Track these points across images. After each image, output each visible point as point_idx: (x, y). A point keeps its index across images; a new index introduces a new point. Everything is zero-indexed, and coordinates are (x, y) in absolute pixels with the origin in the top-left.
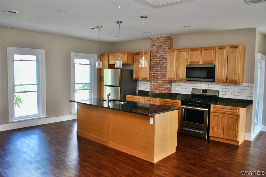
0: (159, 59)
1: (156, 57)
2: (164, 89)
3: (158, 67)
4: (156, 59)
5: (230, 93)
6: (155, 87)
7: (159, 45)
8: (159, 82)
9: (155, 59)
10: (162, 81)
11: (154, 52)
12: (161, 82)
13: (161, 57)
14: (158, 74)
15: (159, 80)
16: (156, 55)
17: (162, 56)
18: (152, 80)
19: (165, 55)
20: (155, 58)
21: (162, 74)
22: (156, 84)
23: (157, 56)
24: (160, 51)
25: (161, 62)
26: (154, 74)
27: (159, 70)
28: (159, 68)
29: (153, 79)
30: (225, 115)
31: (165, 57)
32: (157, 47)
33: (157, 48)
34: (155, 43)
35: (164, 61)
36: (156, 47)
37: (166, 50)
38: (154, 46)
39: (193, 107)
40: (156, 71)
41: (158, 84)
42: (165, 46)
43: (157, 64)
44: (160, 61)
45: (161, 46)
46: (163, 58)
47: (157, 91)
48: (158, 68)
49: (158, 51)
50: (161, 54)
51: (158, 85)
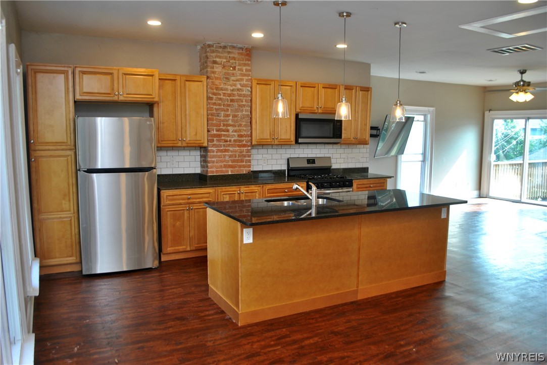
0: (231, 98)
1: (221, 92)
2: (244, 163)
3: (228, 116)
4: (222, 97)
5: (342, 161)
6: (221, 161)
7: (229, 64)
8: (231, 149)
9: (219, 97)
10: (239, 146)
11: (217, 78)
12: (238, 148)
13: (235, 93)
14: (228, 131)
15: (232, 146)
16: (222, 86)
17: (238, 90)
18: (214, 145)
19: (244, 88)
20: (220, 94)
21: (240, 130)
22: (225, 155)
23: (226, 89)
24: (233, 78)
25: (235, 104)
26: (217, 131)
27: (230, 122)
28: (231, 118)
29: (215, 143)
31: (244, 92)
32: (224, 67)
33: (224, 71)
34: (220, 57)
35: (244, 103)
36: (220, 68)
37: (247, 78)
38: (217, 66)
40: (224, 125)
41: (230, 153)
42: (244, 68)
43: (225, 108)
44: (232, 101)
45: (234, 68)
46: (240, 95)
47: (228, 171)
48: (227, 118)
49: (226, 78)
50: (235, 85)
51: (230, 156)
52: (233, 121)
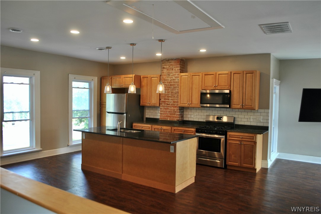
0: (170, 84)
1: (166, 81)
2: (176, 116)
3: (169, 92)
4: (166, 83)
5: (246, 120)
6: (166, 114)
7: (170, 68)
8: (170, 108)
9: (165, 84)
10: (174, 107)
11: (164, 75)
12: (173, 108)
13: (172, 81)
14: (169, 99)
15: (170, 107)
16: (167, 78)
17: (173, 80)
18: (162, 106)
19: (176, 79)
20: (166, 82)
21: (174, 99)
22: (167, 111)
23: (168, 80)
24: (171, 74)
25: (172, 87)
26: (164, 99)
27: (170, 95)
28: (170, 93)
29: (163, 105)
30: (242, 142)
31: (176, 81)
32: (168, 70)
33: (168, 71)
34: (166, 65)
35: (176, 86)
36: (166, 70)
37: (177, 73)
38: (165, 69)
39: (209, 135)
40: (167, 97)
41: (169, 110)
42: (177, 69)
43: (168, 89)
44: (171, 85)
45: (172, 69)
46: (174, 82)
47: (168, 119)
48: (169, 94)
49: (168, 75)
50: (172, 78)
51: (169, 112)
52: (171, 95)
